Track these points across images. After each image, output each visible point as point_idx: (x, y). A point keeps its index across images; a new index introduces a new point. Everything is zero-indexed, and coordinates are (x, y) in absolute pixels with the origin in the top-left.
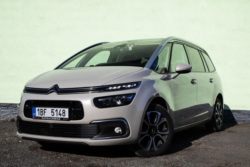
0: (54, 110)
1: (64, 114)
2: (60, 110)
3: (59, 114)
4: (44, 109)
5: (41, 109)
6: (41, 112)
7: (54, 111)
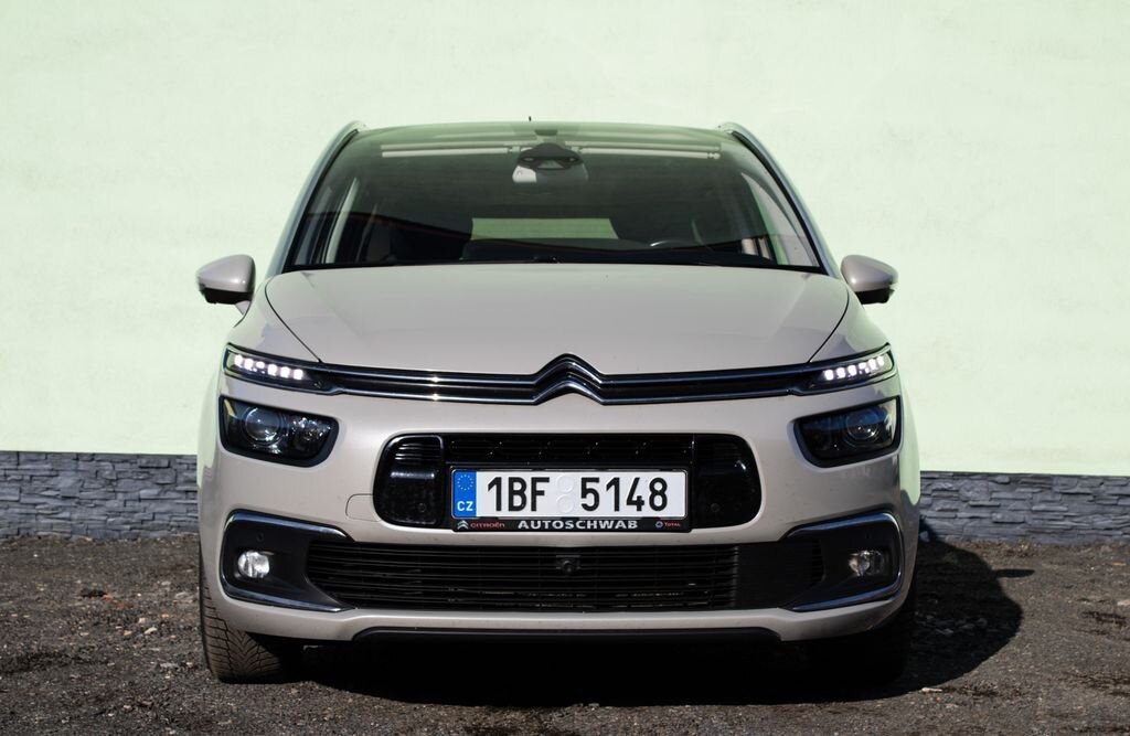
0: (596, 480)
1: (658, 501)
2: (637, 480)
3: (630, 502)
4: (535, 481)
5: (512, 481)
6: (512, 493)
7: (600, 487)
